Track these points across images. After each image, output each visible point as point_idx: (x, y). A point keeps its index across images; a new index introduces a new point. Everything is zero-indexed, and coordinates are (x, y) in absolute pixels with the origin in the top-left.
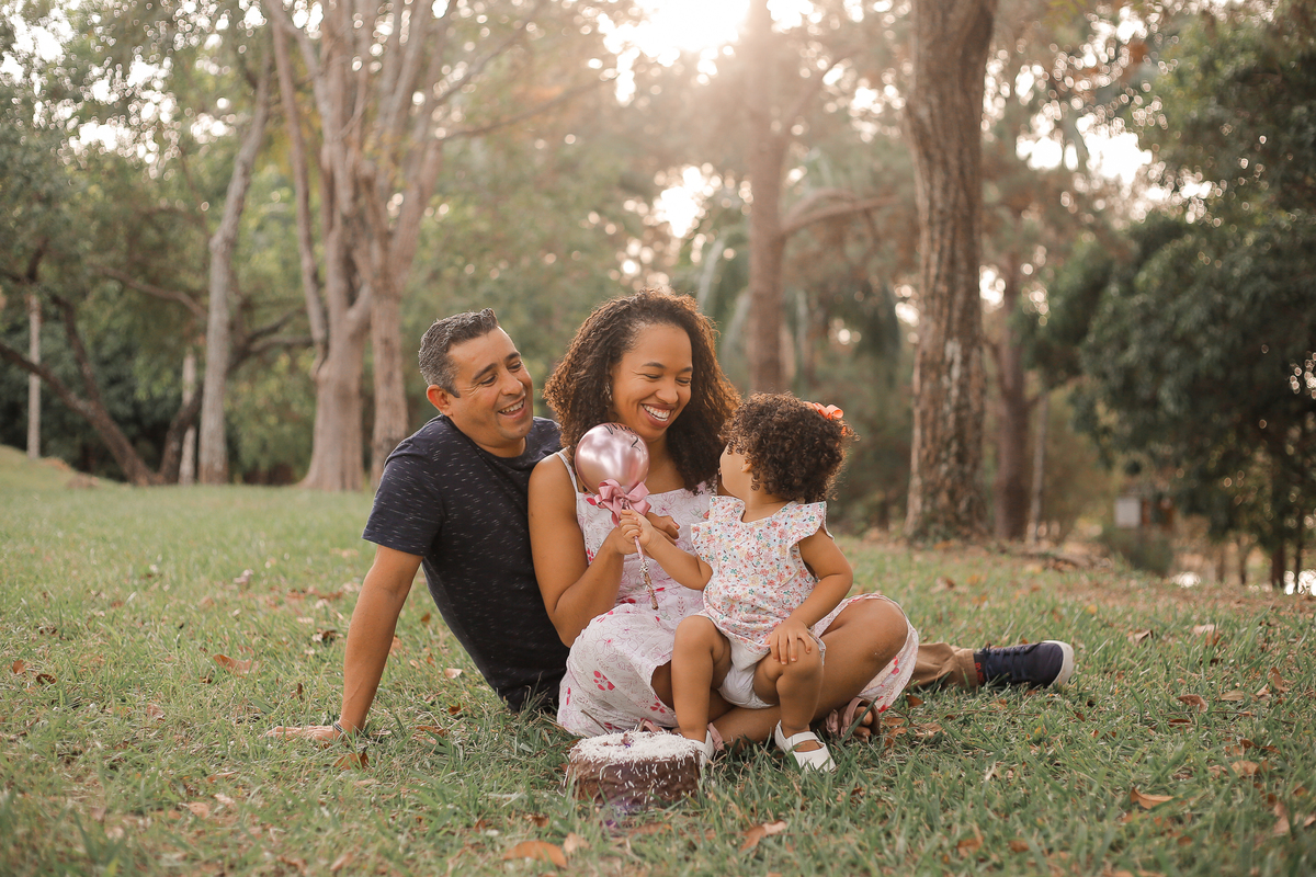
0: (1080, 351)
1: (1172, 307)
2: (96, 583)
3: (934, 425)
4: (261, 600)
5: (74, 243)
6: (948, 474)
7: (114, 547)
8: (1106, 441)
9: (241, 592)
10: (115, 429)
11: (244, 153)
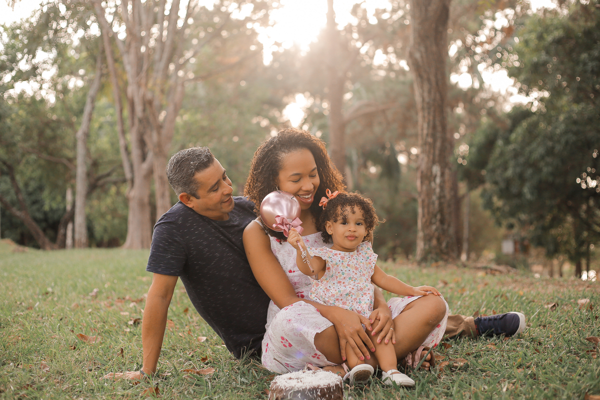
0: (484, 172)
1: (528, 149)
2: (20, 298)
3: (428, 206)
4: (103, 304)
5: (13, 137)
6: (436, 230)
7: (31, 280)
8: (498, 214)
9: (93, 300)
10: (34, 224)
11: (91, 92)
